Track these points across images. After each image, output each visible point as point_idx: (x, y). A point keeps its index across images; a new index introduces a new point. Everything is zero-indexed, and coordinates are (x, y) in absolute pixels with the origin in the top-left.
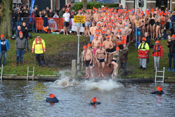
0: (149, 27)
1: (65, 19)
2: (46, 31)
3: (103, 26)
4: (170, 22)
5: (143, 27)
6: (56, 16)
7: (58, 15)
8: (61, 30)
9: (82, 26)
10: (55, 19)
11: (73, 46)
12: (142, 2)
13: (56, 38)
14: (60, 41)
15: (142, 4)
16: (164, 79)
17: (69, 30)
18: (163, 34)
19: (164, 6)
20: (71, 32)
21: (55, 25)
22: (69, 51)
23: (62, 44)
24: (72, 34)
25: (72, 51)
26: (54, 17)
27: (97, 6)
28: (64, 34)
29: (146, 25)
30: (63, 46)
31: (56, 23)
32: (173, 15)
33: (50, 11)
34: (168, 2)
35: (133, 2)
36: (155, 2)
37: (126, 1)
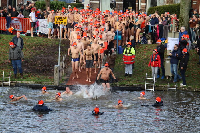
2: (12, 32)
6: (21, 16)
8: (27, 31)
10: (20, 19)
11: (46, 49)
14: (30, 44)
17: (35, 32)
18: (142, 38)
20: (38, 34)
21: (19, 26)
22: (43, 54)
23: (34, 48)
24: (40, 36)
25: (47, 55)
26: (18, 16)
29: (126, 28)
30: (35, 49)
31: (20, 23)
32: (153, 18)
33: (13, 10)
34: (137, 4)
35: (99, 2)
36: (122, 3)
37: (91, 1)
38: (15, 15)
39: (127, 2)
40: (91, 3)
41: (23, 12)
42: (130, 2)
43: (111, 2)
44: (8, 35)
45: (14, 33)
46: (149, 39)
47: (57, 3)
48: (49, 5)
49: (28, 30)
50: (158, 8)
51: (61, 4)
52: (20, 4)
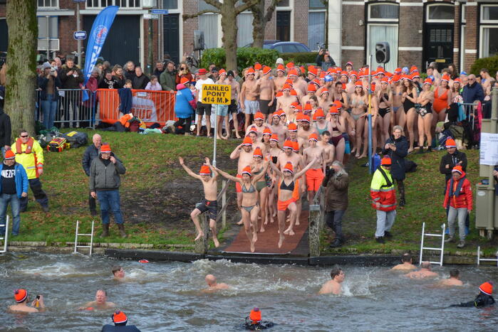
2: (127, 126)
4: (462, 102)
8: (167, 123)
12: (384, 50)
13: (152, 143)
15: (385, 53)
16: (444, 255)
18: (441, 134)
19: (444, 61)
21: (150, 111)
23: (171, 161)
26: (148, 87)
27: (265, 60)
29: (383, 112)
31: (153, 104)
32: (468, 84)
33: (137, 73)
34: (456, 50)
35: (362, 48)
36: (420, 49)
37: (343, 45)
38: (141, 83)
39: (433, 47)
40: (343, 52)
41: (161, 76)
42: (439, 48)
43: (378, 47)
44: (119, 133)
45: (133, 126)
46: (458, 138)
47: (255, 52)
48: (235, 59)
49: (172, 119)
51: (265, 55)
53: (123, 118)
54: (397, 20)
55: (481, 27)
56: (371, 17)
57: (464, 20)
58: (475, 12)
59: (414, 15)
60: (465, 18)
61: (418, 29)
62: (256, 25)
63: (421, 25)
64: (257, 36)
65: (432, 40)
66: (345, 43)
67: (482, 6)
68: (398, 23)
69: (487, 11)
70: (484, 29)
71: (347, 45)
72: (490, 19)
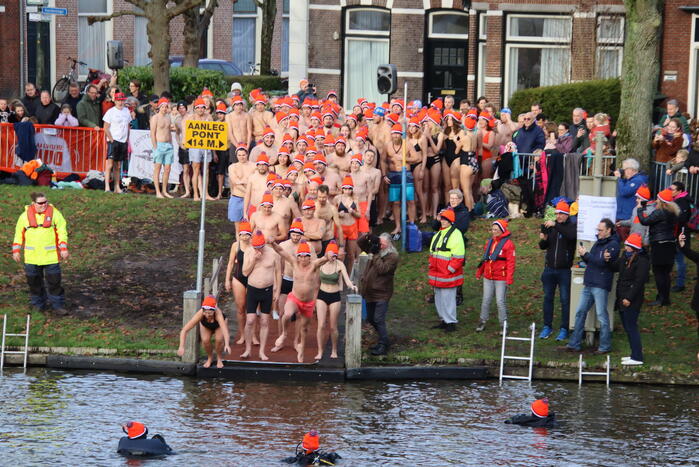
0: (442, 170)
1: (112, 130)
2: (34, 176)
3: (277, 163)
5: (418, 168)
6: (66, 120)
7: (74, 114)
8: (88, 174)
9: (177, 158)
10: (65, 131)
11: (155, 235)
13: (79, 203)
14: (98, 218)
15: (391, 80)
18: (490, 195)
19: (453, 92)
20: (127, 182)
21: (61, 154)
22: (143, 254)
23: (112, 230)
24: (135, 190)
25: (158, 256)
26: (59, 122)
28: (107, 188)
29: (430, 162)
30: (116, 236)
31: (65, 145)
32: (524, 126)
33: (43, 100)
35: (338, 72)
36: (420, 75)
37: (310, 67)
38: (49, 115)
39: (438, 73)
40: (310, 76)
42: (447, 73)
43: (381, 72)
44: (23, 187)
45: (42, 178)
46: (512, 201)
47: (194, 74)
48: (167, 82)
49: (93, 168)
50: (543, 96)
51: (208, 79)
52: (66, 79)
53: (26, 167)
54: (387, 33)
55: (508, 46)
56: (351, 28)
57: (482, 36)
58: (500, 25)
59: (411, 26)
60: (484, 33)
61: (418, 47)
62: (189, 35)
63: (421, 41)
64: (190, 51)
65: (437, 62)
66: (313, 64)
67: (509, 17)
68: (389, 37)
69: (515, 24)
70: (511, 48)
71: (316, 67)
72: (520, 35)
